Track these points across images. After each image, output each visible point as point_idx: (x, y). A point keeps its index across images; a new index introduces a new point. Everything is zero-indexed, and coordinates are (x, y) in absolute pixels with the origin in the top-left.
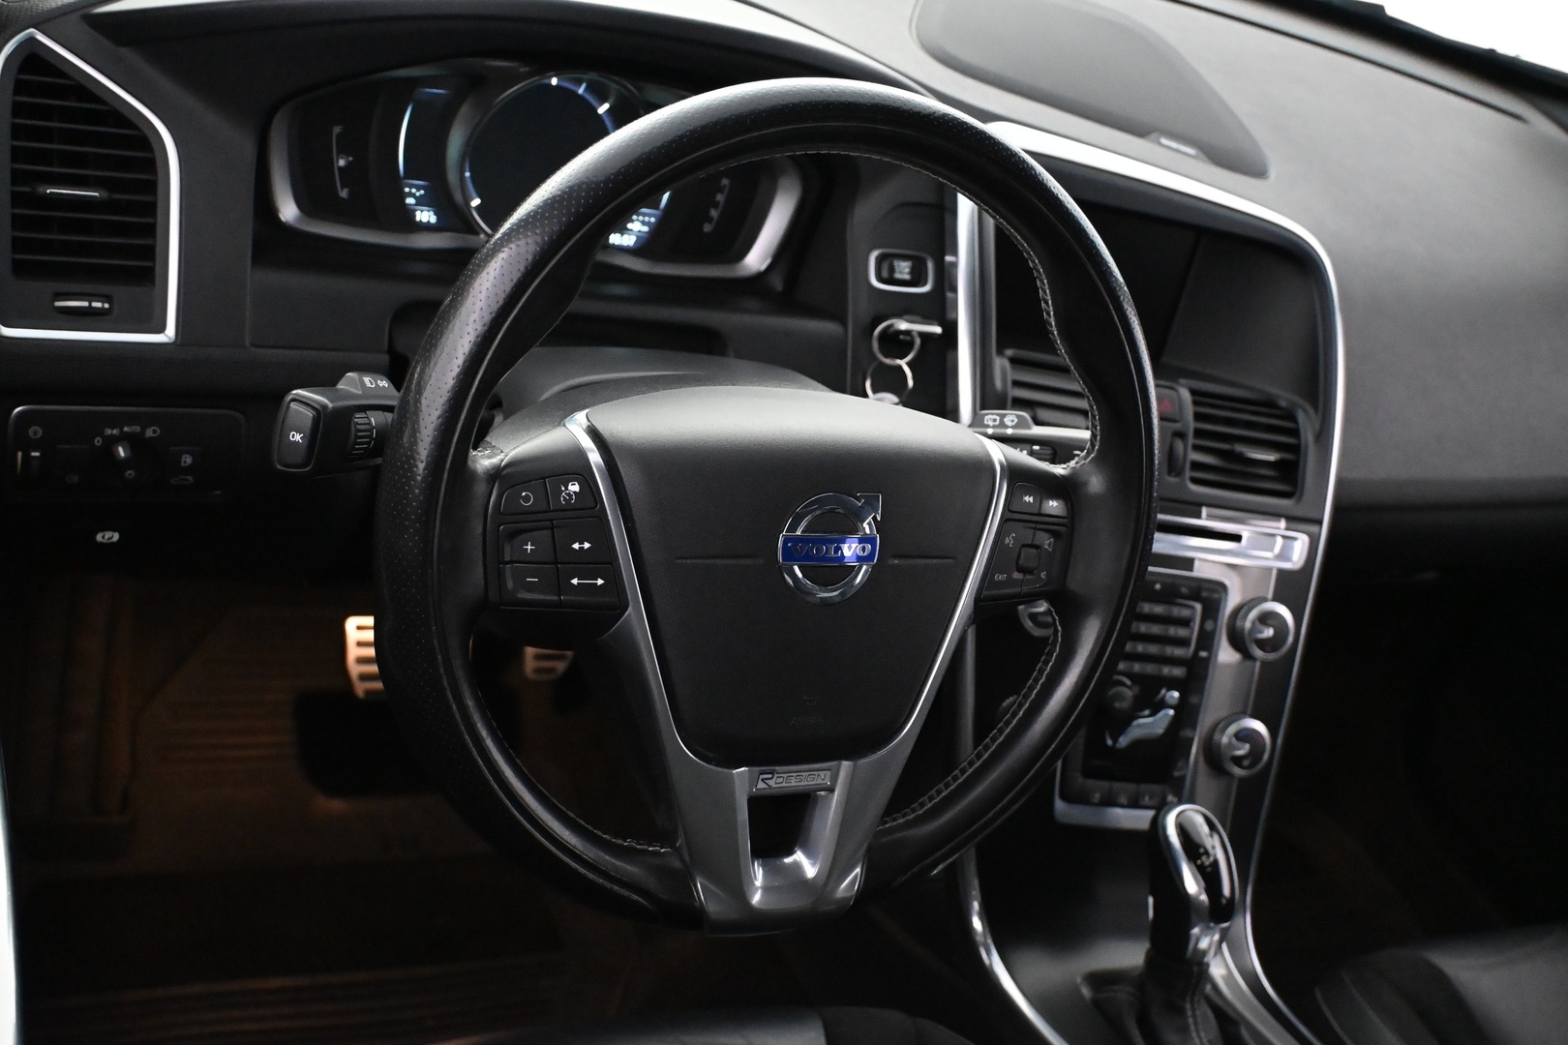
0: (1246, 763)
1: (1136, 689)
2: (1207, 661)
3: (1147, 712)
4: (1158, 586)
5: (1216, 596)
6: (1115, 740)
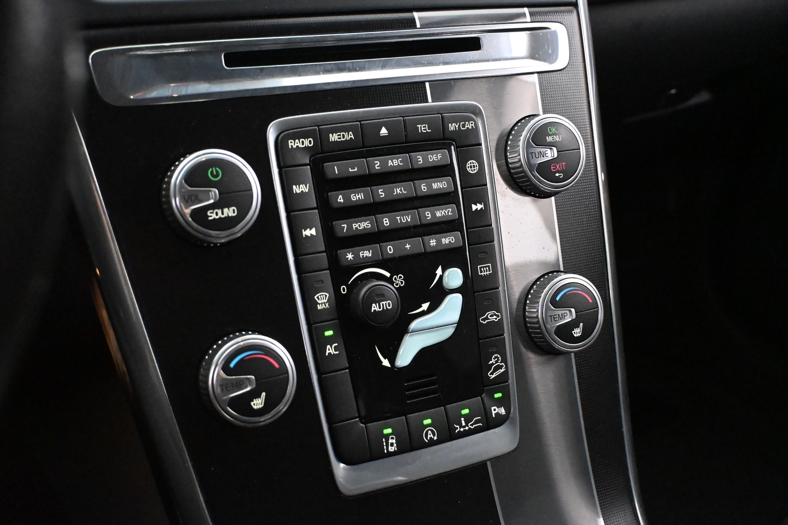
0: (577, 332)
1: (399, 280)
2: (485, 212)
3: (425, 306)
4: (384, 131)
5: (469, 125)
6: (392, 359)
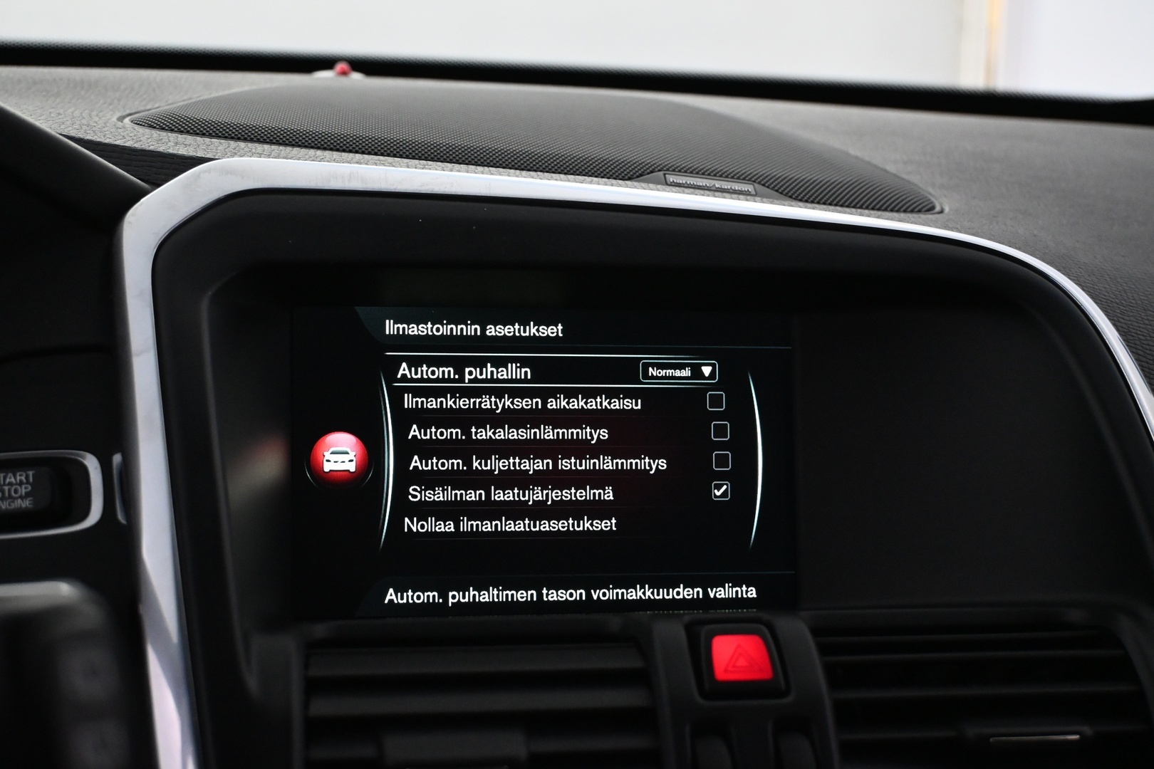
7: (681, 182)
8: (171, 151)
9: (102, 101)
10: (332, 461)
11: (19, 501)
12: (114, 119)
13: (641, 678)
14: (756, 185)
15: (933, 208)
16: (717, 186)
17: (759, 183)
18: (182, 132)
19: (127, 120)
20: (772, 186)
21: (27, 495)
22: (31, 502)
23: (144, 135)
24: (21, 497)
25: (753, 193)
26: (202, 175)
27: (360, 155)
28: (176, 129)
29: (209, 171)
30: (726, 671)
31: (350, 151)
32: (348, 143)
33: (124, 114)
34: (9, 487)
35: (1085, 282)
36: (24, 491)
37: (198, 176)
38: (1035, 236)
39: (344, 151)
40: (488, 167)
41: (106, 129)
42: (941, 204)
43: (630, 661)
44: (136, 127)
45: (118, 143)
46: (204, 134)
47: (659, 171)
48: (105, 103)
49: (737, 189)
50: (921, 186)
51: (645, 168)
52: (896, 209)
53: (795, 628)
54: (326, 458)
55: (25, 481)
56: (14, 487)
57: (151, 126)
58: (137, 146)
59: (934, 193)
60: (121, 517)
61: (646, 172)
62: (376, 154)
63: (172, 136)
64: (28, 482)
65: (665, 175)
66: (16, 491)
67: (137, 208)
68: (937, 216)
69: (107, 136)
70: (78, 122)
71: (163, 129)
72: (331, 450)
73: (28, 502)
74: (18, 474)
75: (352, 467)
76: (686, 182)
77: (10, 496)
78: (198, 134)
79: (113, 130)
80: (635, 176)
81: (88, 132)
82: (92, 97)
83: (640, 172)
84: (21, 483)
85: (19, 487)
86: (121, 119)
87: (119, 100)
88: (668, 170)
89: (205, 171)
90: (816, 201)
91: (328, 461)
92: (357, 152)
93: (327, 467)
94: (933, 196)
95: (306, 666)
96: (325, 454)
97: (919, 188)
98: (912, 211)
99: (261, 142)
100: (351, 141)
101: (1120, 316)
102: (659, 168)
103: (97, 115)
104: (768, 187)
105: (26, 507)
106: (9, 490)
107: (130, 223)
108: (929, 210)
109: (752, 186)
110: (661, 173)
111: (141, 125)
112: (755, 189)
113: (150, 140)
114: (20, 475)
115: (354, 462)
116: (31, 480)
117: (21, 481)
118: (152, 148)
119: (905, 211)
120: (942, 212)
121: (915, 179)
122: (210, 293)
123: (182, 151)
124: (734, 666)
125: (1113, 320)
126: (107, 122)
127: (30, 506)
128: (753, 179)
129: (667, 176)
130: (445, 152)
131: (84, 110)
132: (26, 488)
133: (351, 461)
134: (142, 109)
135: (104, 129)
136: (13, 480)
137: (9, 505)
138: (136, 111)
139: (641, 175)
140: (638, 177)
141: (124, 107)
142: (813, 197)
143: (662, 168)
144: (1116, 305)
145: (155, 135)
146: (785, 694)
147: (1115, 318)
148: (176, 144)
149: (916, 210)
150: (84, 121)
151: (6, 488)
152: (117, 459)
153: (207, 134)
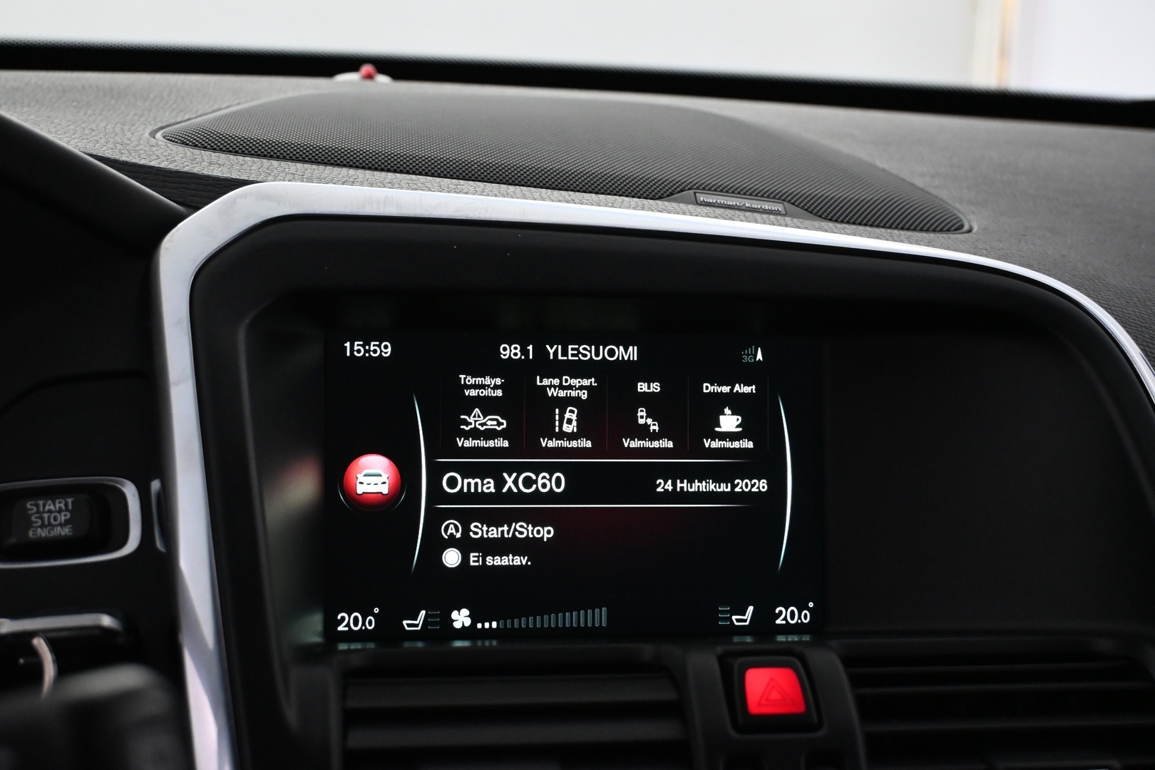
7: (711, 201)
8: (206, 172)
9: (132, 113)
10: (365, 483)
11: (59, 528)
12: (147, 135)
13: (675, 710)
14: (786, 204)
15: (962, 226)
16: (747, 205)
17: (789, 202)
18: (215, 149)
19: (159, 135)
20: (802, 205)
21: (67, 522)
22: (70, 530)
23: (177, 153)
24: (61, 525)
25: (784, 212)
26: (238, 200)
27: (392, 174)
28: (209, 147)
29: (245, 196)
30: (759, 704)
31: (382, 170)
32: (380, 161)
33: (156, 128)
34: (49, 514)
35: (1114, 306)
36: (63, 518)
37: (234, 200)
38: (1064, 256)
39: (376, 169)
40: (520, 186)
41: (141, 147)
42: (969, 222)
43: (664, 693)
44: (170, 145)
45: (153, 164)
46: (237, 152)
47: (689, 189)
48: (136, 115)
49: (767, 208)
50: (950, 202)
51: (675, 187)
52: (925, 228)
53: (827, 660)
54: (359, 481)
55: (64, 508)
56: (53, 515)
57: (184, 143)
58: (172, 167)
59: (962, 210)
60: (159, 544)
61: (676, 191)
62: (408, 173)
63: (206, 154)
64: (67, 510)
65: (695, 193)
66: (55, 519)
67: (173, 234)
68: (966, 235)
69: (142, 156)
70: (112, 140)
71: (196, 146)
72: (364, 473)
73: (67, 530)
74: (57, 501)
75: (385, 490)
76: (716, 202)
77: (50, 524)
78: (230, 151)
79: (146, 149)
80: (665, 195)
81: (123, 152)
82: (123, 106)
83: (670, 191)
84: (60, 511)
85: (58, 514)
86: (153, 134)
87: (150, 110)
88: (698, 188)
89: (241, 196)
90: (845, 221)
91: (361, 483)
92: (389, 171)
93: (360, 490)
94: (962, 213)
95: (344, 697)
96: (358, 476)
97: (947, 203)
98: (941, 231)
99: (293, 160)
100: (383, 159)
101: (1150, 341)
102: (689, 186)
103: (130, 130)
104: (797, 206)
105: (66, 535)
106: (49, 518)
107: (167, 249)
108: (957, 229)
109: (781, 205)
110: (692, 192)
111: (173, 141)
112: (785, 209)
113: (184, 160)
114: (60, 503)
115: (387, 484)
116: (70, 508)
117: (60, 508)
118: (186, 169)
119: (934, 231)
120: (970, 231)
121: (943, 194)
122: (247, 321)
123: (216, 172)
124: (767, 699)
125: (1142, 345)
126: (141, 139)
127: (71, 534)
128: (783, 198)
129: (697, 194)
130: (476, 170)
131: (116, 124)
132: (65, 516)
133: (384, 483)
134: (173, 121)
135: (138, 148)
136: (52, 507)
137: (49, 533)
138: (168, 123)
139: (671, 194)
140: (668, 196)
141: (155, 119)
142: (843, 216)
143: (693, 186)
144: (1146, 330)
145: (189, 154)
146: (819, 727)
147: (1144, 344)
148: (210, 163)
149: (945, 229)
150: (118, 139)
151: (46, 515)
152: (155, 485)
153: (240, 152)
